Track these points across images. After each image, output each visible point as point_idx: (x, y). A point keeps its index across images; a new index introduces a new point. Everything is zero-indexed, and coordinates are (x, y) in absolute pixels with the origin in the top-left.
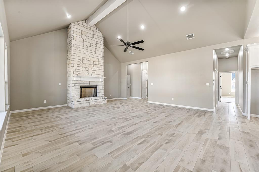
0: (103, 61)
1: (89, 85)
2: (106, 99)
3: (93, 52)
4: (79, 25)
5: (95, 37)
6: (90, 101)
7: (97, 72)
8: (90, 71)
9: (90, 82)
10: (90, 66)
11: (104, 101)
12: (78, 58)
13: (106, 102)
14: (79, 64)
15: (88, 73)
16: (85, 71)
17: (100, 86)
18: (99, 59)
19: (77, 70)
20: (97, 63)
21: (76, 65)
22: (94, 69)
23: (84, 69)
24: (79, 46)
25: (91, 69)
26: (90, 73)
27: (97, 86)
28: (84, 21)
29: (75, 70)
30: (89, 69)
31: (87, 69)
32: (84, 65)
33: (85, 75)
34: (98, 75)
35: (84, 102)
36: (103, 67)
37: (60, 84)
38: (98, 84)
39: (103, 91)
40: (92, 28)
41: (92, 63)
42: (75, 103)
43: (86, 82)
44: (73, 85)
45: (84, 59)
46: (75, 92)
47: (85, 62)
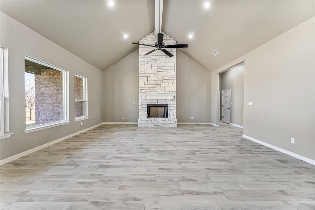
0: (175, 74)
1: (157, 104)
2: (176, 122)
3: (162, 65)
4: (146, 40)
6: (155, 122)
7: (166, 89)
8: (159, 88)
9: (158, 101)
10: (159, 82)
11: (174, 125)
12: (145, 75)
13: (176, 125)
14: (147, 81)
15: (155, 91)
16: (152, 89)
17: (170, 105)
18: (169, 72)
19: (144, 88)
20: (167, 78)
21: (143, 83)
22: (163, 85)
23: (151, 86)
24: (146, 63)
25: (159, 86)
26: (158, 90)
27: (167, 105)
28: (152, 34)
29: (142, 88)
30: (157, 86)
31: (155, 86)
32: (151, 82)
33: (152, 93)
34: (168, 92)
35: (148, 122)
36: (175, 81)
37: (134, 103)
38: (168, 103)
39: (175, 111)
41: (161, 78)
42: (139, 122)
43: (153, 101)
44: (140, 104)
45: (151, 75)
46: (142, 111)
47: (152, 78)
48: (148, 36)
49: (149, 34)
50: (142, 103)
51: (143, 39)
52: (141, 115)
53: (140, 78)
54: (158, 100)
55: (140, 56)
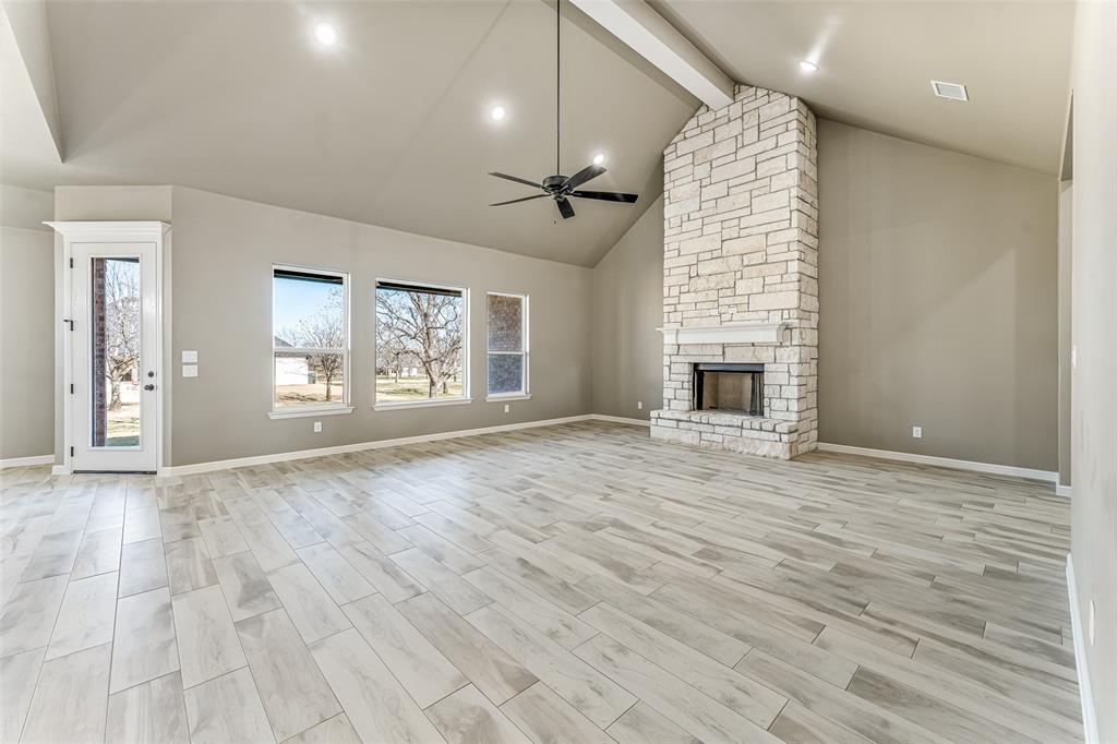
0: (793, 234)
1: (721, 360)
3: (741, 213)
5: (751, 135)
6: (700, 427)
7: (758, 302)
8: (727, 301)
9: (726, 350)
10: (728, 280)
12: (682, 261)
13: (783, 451)
14: (687, 282)
15: (715, 312)
16: (704, 306)
17: (774, 367)
18: (767, 234)
19: (679, 307)
20: (758, 258)
21: (675, 291)
22: (742, 287)
23: (701, 297)
24: (685, 218)
25: (729, 292)
26: (723, 310)
27: (763, 364)
28: (702, 110)
29: (672, 308)
30: (722, 293)
31: (713, 295)
32: (700, 283)
33: (705, 322)
34: (765, 314)
36: (794, 266)
38: (764, 356)
39: (794, 392)
40: (736, 110)
41: (735, 263)
42: (653, 421)
43: (708, 351)
44: (666, 361)
45: (702, 257)
46: (673, 385)
47: (704, 269)
48: (692, 123)
49: (693, 117)
50: (674, 359)
51: (674, 141)
52: (669, 400)
53: (666, 272)
54: (724, 346)
55: (667, 201)
